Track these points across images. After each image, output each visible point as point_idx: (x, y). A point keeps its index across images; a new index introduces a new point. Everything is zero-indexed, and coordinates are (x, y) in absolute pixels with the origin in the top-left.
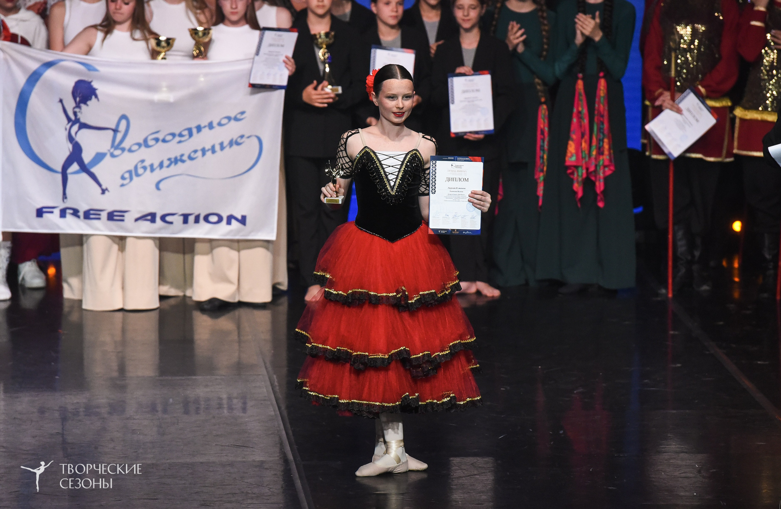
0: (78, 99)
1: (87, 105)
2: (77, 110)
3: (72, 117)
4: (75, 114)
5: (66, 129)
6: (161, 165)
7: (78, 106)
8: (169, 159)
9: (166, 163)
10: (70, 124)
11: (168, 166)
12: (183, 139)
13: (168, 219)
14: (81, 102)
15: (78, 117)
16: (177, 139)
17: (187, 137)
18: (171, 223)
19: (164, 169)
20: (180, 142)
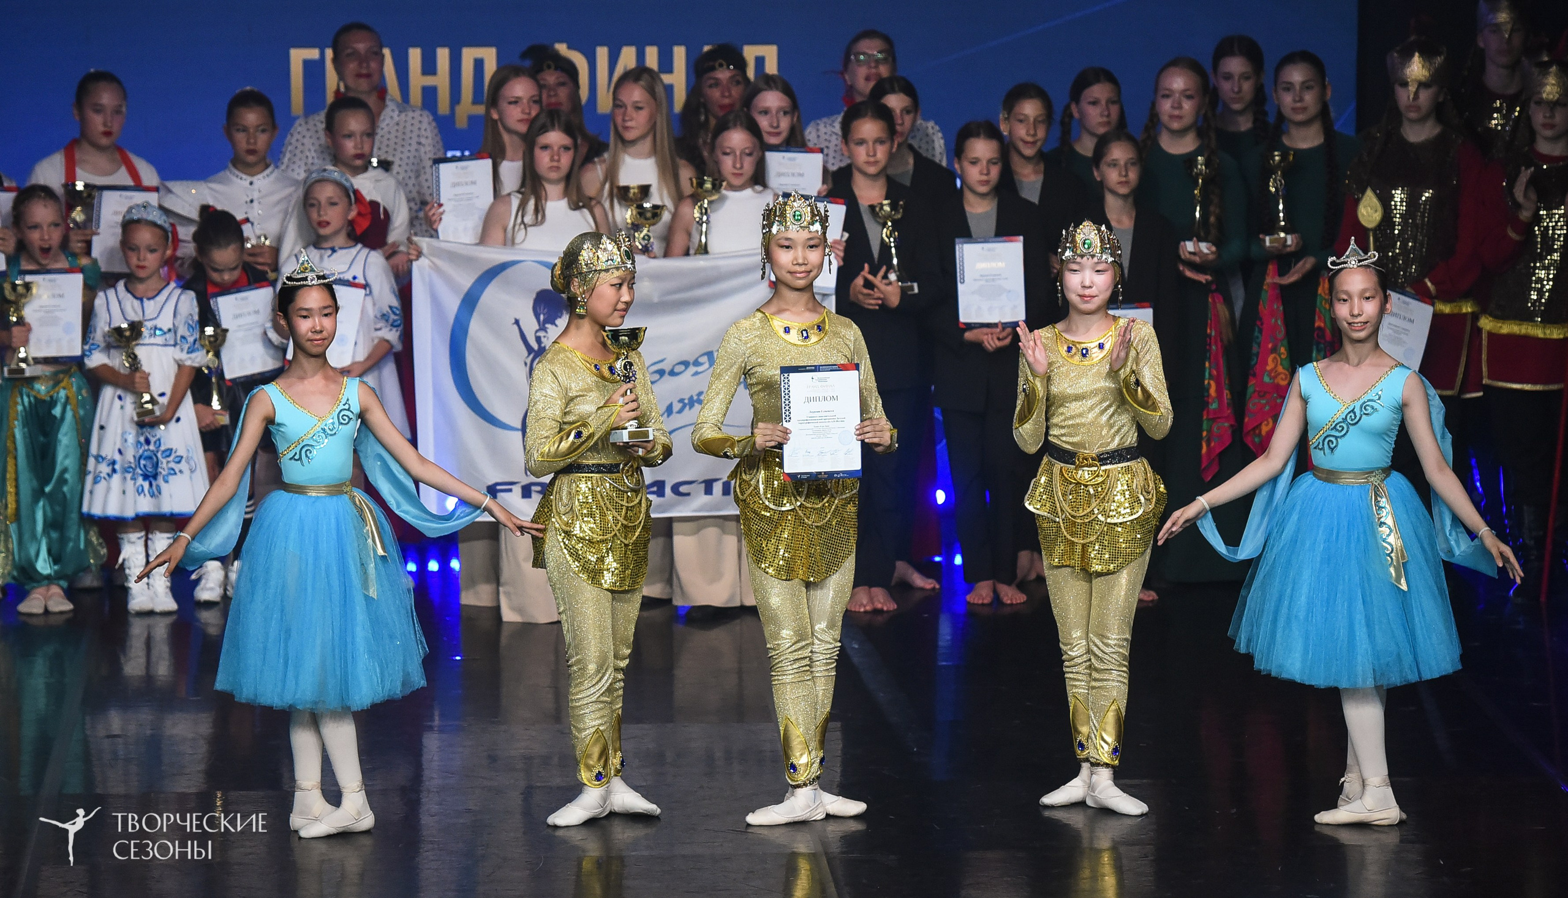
0: (542, 317)
1: (556, 326)
2: (541, 334)
3: (535, 346)
4: (538, 340)
5: (526, 364)
6: (669, 410)
7: (543, 328)
8: (681, 401)
9: (677, 407)
10: (531, 356)
11: (680, 411)
12: (700, 369)
13: (682, 489)
14: (546, 321)
15: (543, 345)
16: (692, 369)
17: (707, 365)
18: (688, 494)
19: (674, 416)
20: (696, 373)
